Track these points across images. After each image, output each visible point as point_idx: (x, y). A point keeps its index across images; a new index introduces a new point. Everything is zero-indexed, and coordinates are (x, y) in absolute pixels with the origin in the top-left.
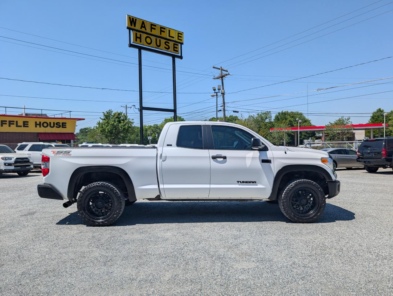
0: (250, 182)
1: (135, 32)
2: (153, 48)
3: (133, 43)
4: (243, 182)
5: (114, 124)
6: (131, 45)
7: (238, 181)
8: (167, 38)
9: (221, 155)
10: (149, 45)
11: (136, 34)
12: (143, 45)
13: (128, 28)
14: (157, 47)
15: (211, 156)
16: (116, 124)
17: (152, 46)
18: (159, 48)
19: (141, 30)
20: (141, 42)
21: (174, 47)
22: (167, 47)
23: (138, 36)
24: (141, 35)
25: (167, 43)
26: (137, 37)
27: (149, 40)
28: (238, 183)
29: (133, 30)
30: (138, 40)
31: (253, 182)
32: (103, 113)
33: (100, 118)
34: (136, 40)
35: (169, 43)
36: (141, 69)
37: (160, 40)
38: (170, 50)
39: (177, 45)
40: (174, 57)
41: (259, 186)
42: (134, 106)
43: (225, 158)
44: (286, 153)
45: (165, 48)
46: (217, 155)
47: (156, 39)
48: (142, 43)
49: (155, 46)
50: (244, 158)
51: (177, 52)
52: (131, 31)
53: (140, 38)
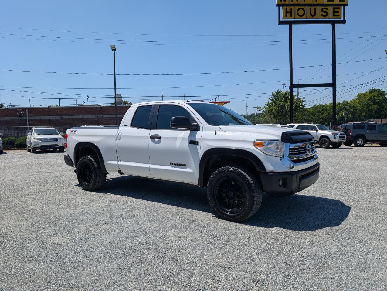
0: (180, 165)
1: (285, 7)
2: (306, 19)
3: (283, 19)
4: (175, 164)
5: (280, 104)
6: (280, 23)
7: (171, 162)
8: (325, 3)
9: (158, 135)
10: (302, 17)
11: (286, 9)
12: (295, 19)
13: (277, 5)
14: (312, 17)
15: (150, 136)
16: (283, 104)
17: (305, 18)
18: (314, 17)
19: (292, 3)
20: (291, 16)
21: (334, 12)
22: (325, 14)
23: (289, 10)
24: (291, 9)
25: (324, 10)
26: (287, 12)
27: (301, 12)
28: (171, 164)
29: (282, 5)
30: (289, 14)
31: (183, 165)
32: (272, 93)
33: (269, 98)
34: (286, 16)
35: (327, 9)
36: (292, 45)
37: (315, 9)
38: (329, 16)
39: (339, 8)
40: (333, 23)
41: (189, 170)
42: (284, 85)
43: (160, 138)
44: (216, 133)
45: (322, 15)
46: (155, 135)
47: (310, 9)
48: (293, 17)
49: (309, 16)
50: (175, 138)
51: (338, 17)
52: (281, 7)
53: (291, 12)
